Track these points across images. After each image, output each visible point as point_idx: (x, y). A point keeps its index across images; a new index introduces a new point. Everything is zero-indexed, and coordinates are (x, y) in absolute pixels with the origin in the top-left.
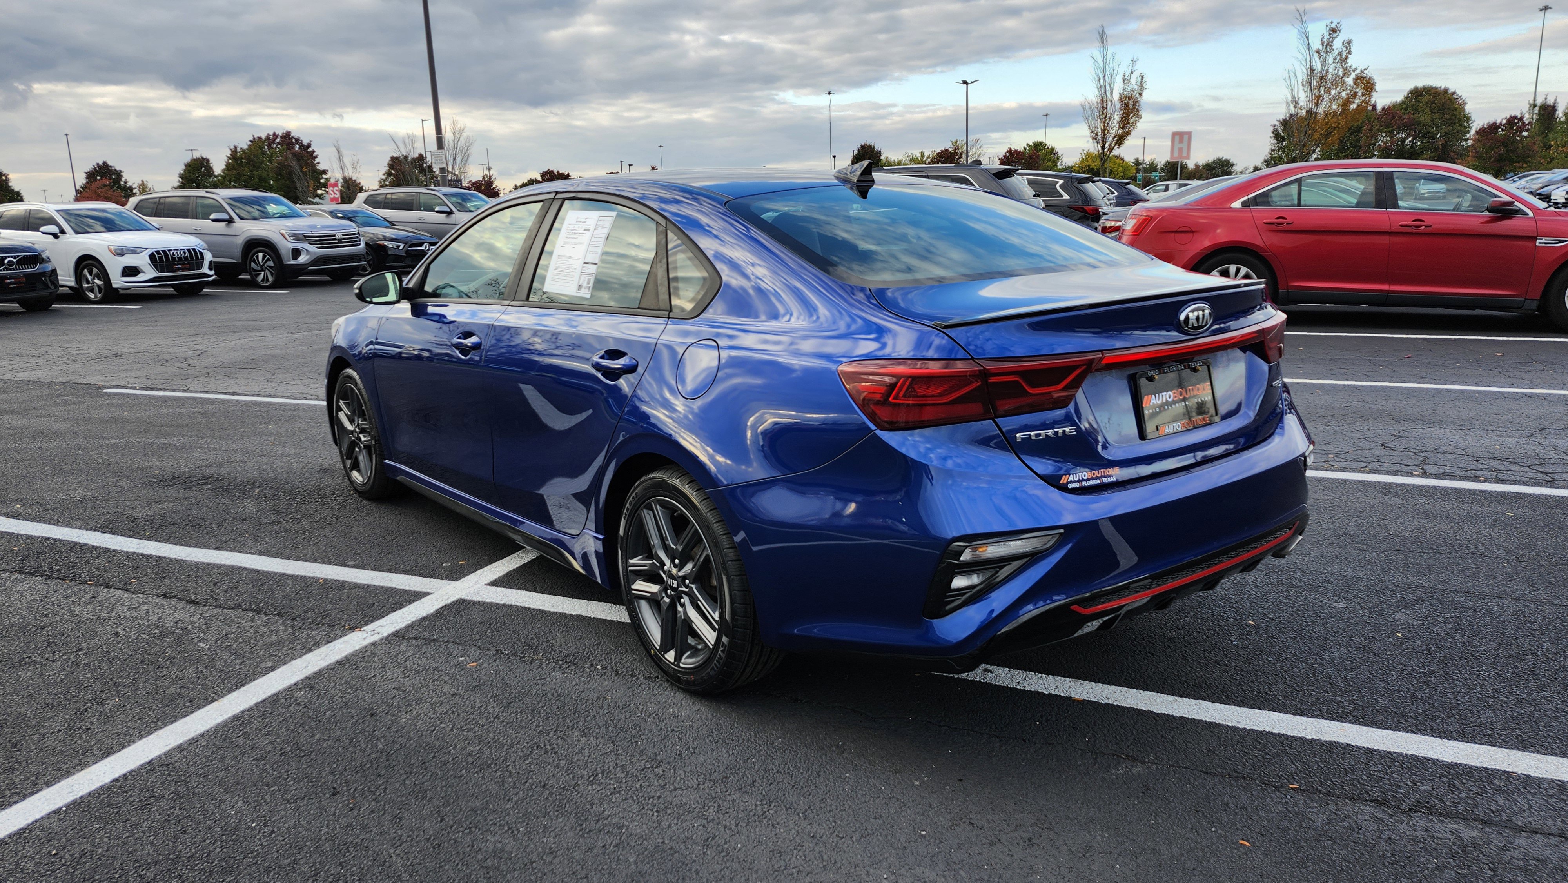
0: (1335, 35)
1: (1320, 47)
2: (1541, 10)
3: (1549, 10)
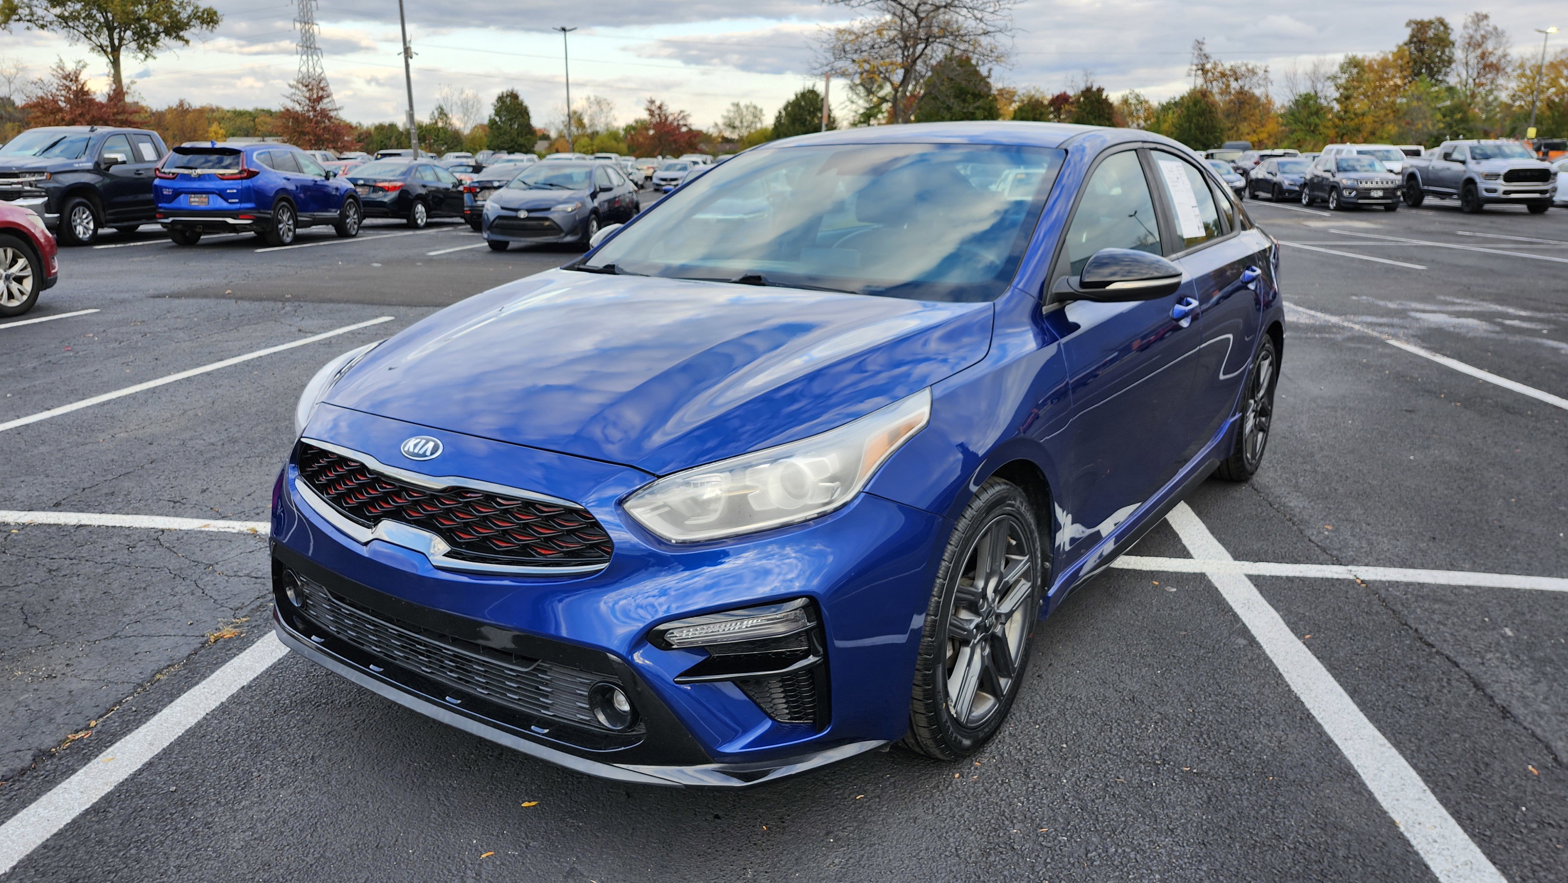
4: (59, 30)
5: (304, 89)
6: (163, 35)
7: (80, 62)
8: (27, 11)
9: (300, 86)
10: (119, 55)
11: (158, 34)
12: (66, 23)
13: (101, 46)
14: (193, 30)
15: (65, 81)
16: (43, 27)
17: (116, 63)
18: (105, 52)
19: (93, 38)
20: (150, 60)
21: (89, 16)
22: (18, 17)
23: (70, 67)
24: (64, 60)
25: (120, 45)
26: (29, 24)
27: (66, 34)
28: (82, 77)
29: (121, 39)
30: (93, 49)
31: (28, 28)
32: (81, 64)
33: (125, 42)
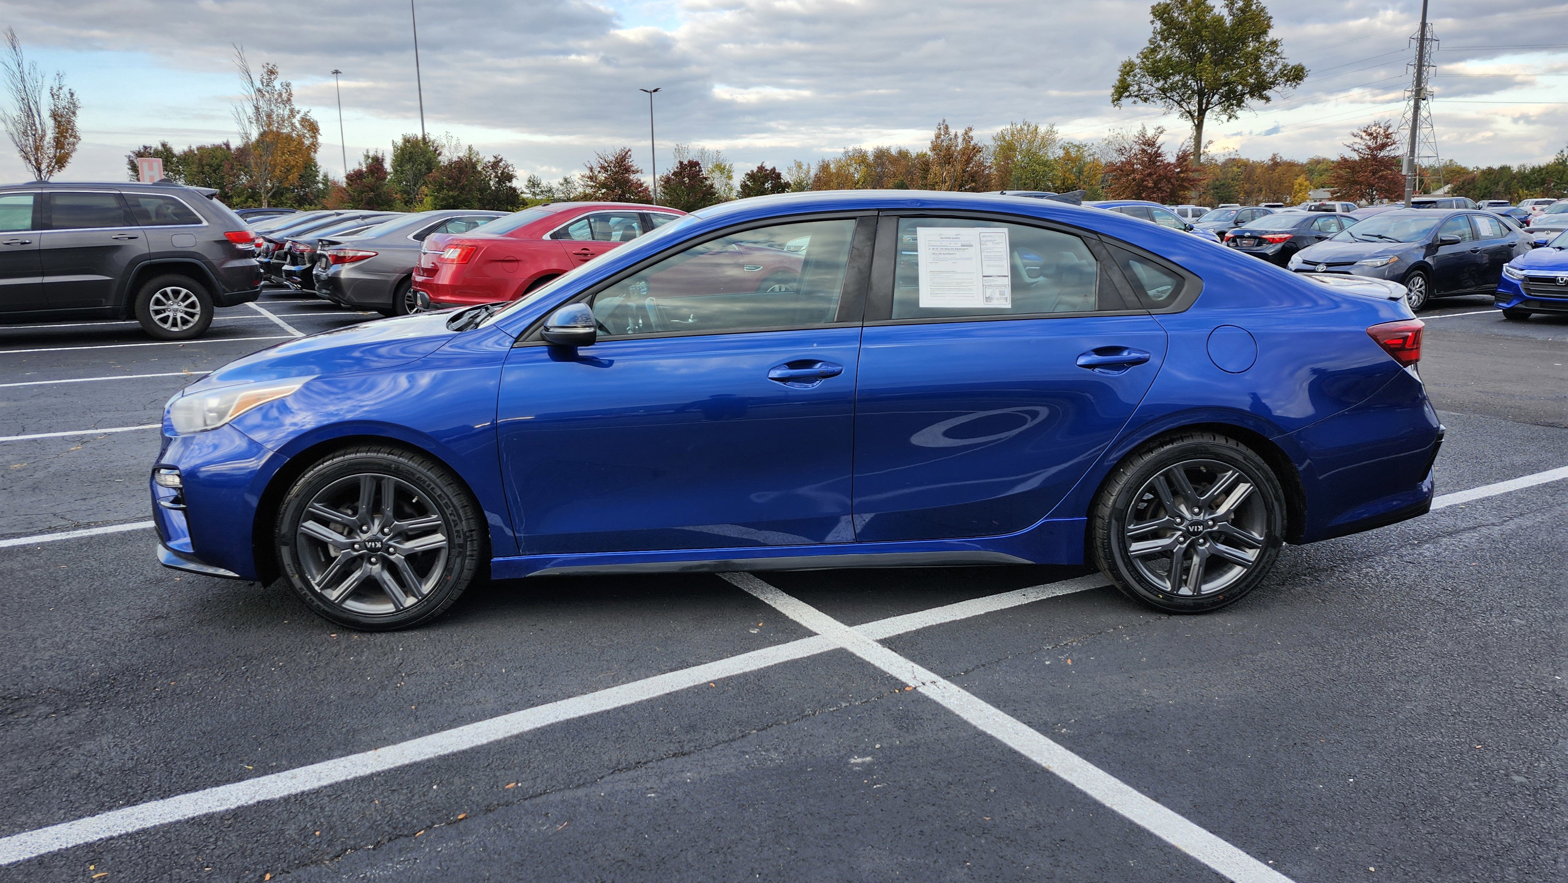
0: (273, 77)
1: (261, 87)
2: (333, 73)
3: (339, 74)
4: (1159, 102)
5: (1368, 138)
6: (1247, 96)
7: (1159, 128)
8: (1136, 88)
9: (1364, 134)
10: (1203, 118)
11: (1243, 95)
12: (1165, 94)
13: (1189, 112)
14: (1277, 88)
15: (1143, 147)
16: (1146, 100)
17: (1199, 127)
18: (1192, 116)
19: (1184, 105)
20: (1233, 120)
21: (1185, 85)
22: (1128, 93)
23: (1150, 133)
24: (1147, 128)
25: (1207, 109)
26: (1136, 99)
27: (1163, 104)
28: (1159, 142)
29: (1208, 103)
30: (1182, 115)
31: (1135, 102)
32: (1159, 130)
33: (1211, 106)
